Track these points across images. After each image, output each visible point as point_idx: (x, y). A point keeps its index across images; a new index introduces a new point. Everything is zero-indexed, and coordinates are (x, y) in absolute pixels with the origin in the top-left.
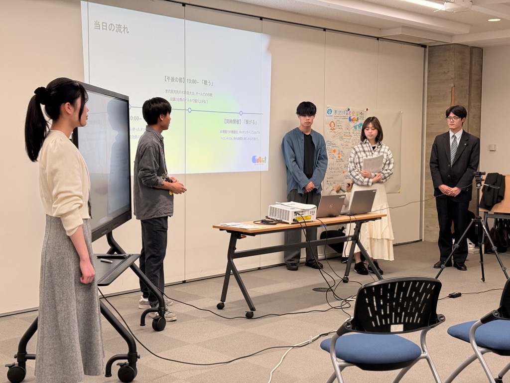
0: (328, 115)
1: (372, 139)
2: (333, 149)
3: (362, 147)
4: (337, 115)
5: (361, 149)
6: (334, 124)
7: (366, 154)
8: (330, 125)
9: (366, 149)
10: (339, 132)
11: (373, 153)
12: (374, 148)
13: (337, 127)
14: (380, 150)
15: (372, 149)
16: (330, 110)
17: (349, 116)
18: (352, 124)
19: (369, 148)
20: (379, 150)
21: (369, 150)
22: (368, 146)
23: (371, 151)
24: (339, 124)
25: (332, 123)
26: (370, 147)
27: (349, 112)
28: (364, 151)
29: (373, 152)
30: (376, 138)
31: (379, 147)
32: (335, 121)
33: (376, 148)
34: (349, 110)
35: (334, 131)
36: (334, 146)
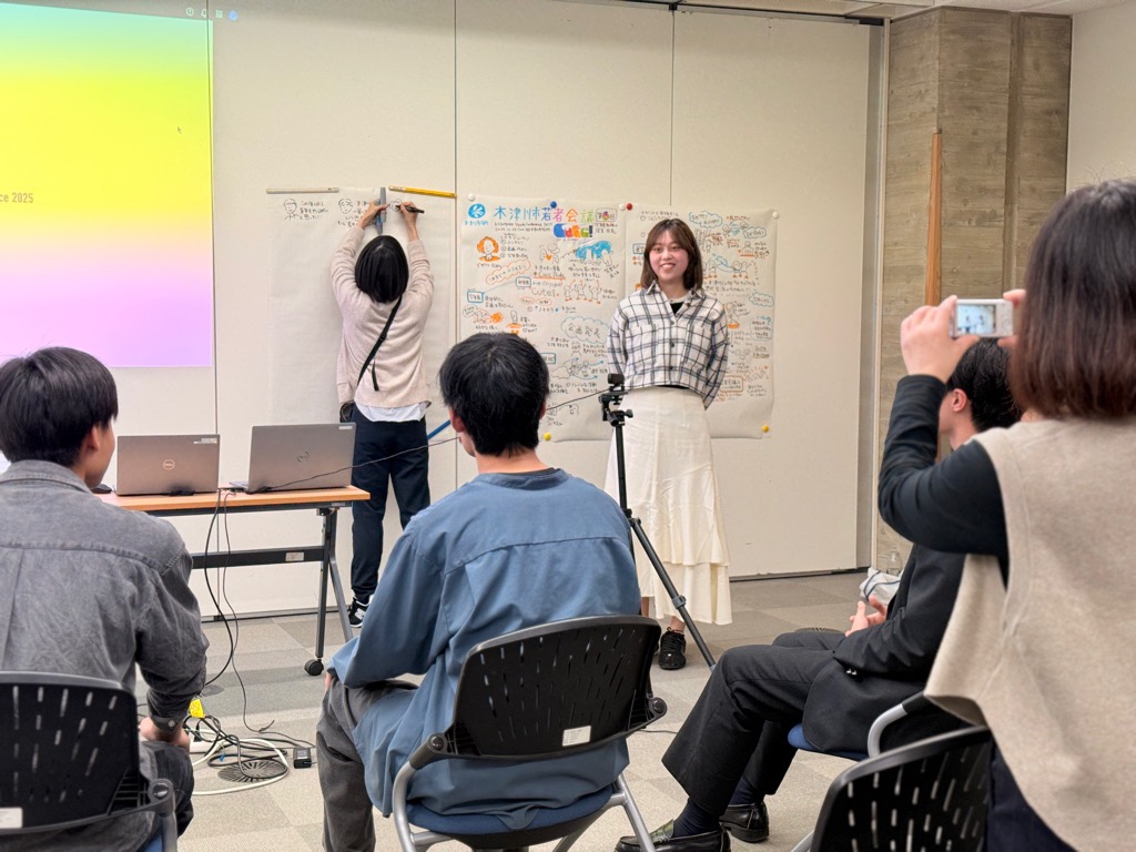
0: (470, 219)
1: (671, 281)
2: (492, 311)
3: (644, 304)
4: (503, 220)
5: (640, 311)
6: (495, 244)
7: (654, 326)
8: (480, 247)
9: (653, 310)
10: (514, 265)
11: (672, 323)
12: (676, 307)
13: (507, 252)
14: (696, 312)
15: (670, 310)
16: (479, 206)
17: (555, 222)
18: (566, 245)
19: (661, 306)
20: (691, 311)
21: (663, 312)
22: (659, 300)
23: (668, 317)
24: (512, 246)
25: (488, 244)
26: (664, 303)
27: (554, 210)
28: (649, 318)
29: (673, 319)
30: (685, 275)
31: (695, 302)
32: (497, 236)
33: (684, 307)
34: (554, 205)
35: (495, 262)
36: (494, 303)
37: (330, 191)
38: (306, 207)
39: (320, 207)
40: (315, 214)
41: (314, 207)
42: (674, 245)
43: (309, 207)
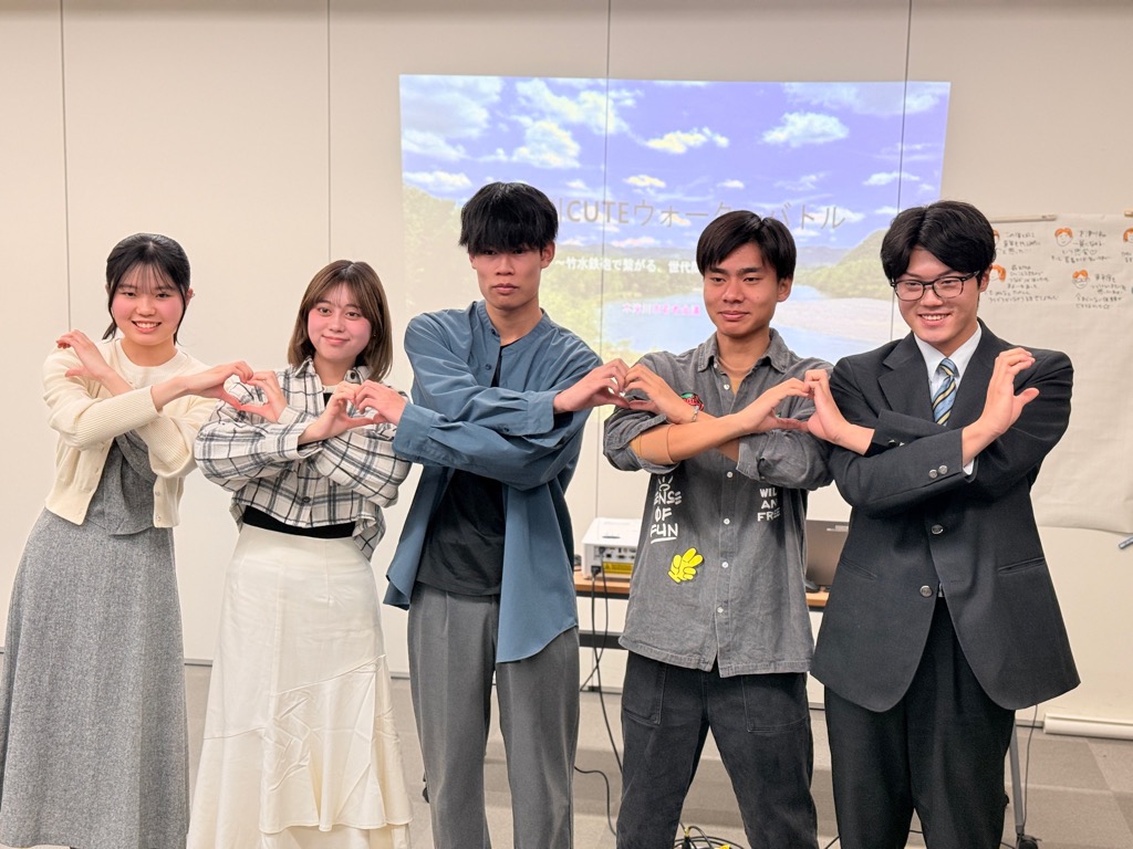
37: (1044, 219)
38: (1012, 239)
39: (1031, 239)
40: (1023, 248)
41: (1022, 239)
42: (352, 310)
43: (1015, 239)
